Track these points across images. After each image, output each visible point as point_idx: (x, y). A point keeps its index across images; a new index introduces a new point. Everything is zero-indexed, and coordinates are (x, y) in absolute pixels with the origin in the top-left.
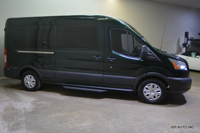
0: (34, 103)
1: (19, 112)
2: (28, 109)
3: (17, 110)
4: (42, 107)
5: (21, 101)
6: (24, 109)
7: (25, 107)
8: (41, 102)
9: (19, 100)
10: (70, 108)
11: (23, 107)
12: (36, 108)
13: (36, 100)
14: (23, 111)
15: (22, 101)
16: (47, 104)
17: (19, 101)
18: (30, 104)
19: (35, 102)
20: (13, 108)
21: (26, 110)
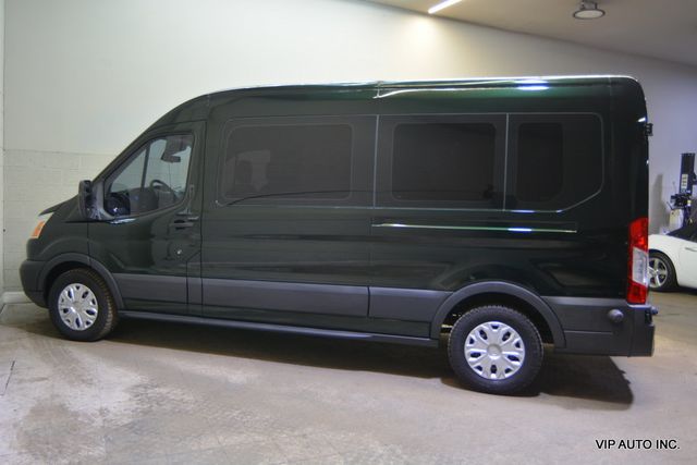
0: (136, 392)
1: (82, 422)
2: (116, 415)
3: (76, 415)
4: (168, 407)
5: (89, 383)
6: (102, 412)
7: (104, 405)
8: (163, 390)
9: (84, 378)
10: (267, 417)
11: (98, 407)
12: (145, 413)
13: (146, 381)
14: (99, 421)
15: (95, 381)
16: (186, 398)
17: (83, 381)
18: (123, 394)
19: (141, 390)
20: (62, 409)
21: (110, 416)
